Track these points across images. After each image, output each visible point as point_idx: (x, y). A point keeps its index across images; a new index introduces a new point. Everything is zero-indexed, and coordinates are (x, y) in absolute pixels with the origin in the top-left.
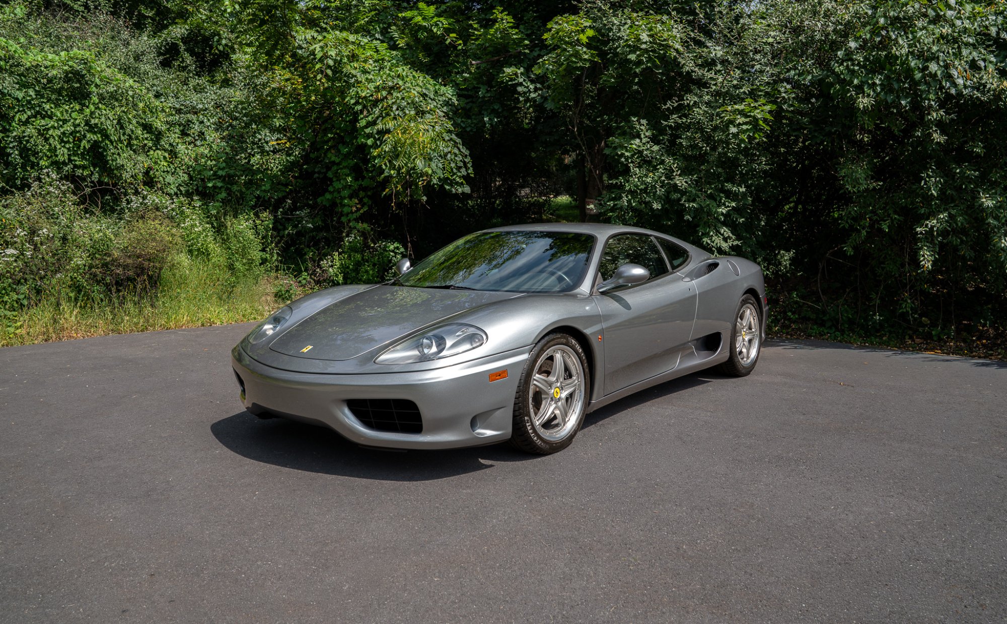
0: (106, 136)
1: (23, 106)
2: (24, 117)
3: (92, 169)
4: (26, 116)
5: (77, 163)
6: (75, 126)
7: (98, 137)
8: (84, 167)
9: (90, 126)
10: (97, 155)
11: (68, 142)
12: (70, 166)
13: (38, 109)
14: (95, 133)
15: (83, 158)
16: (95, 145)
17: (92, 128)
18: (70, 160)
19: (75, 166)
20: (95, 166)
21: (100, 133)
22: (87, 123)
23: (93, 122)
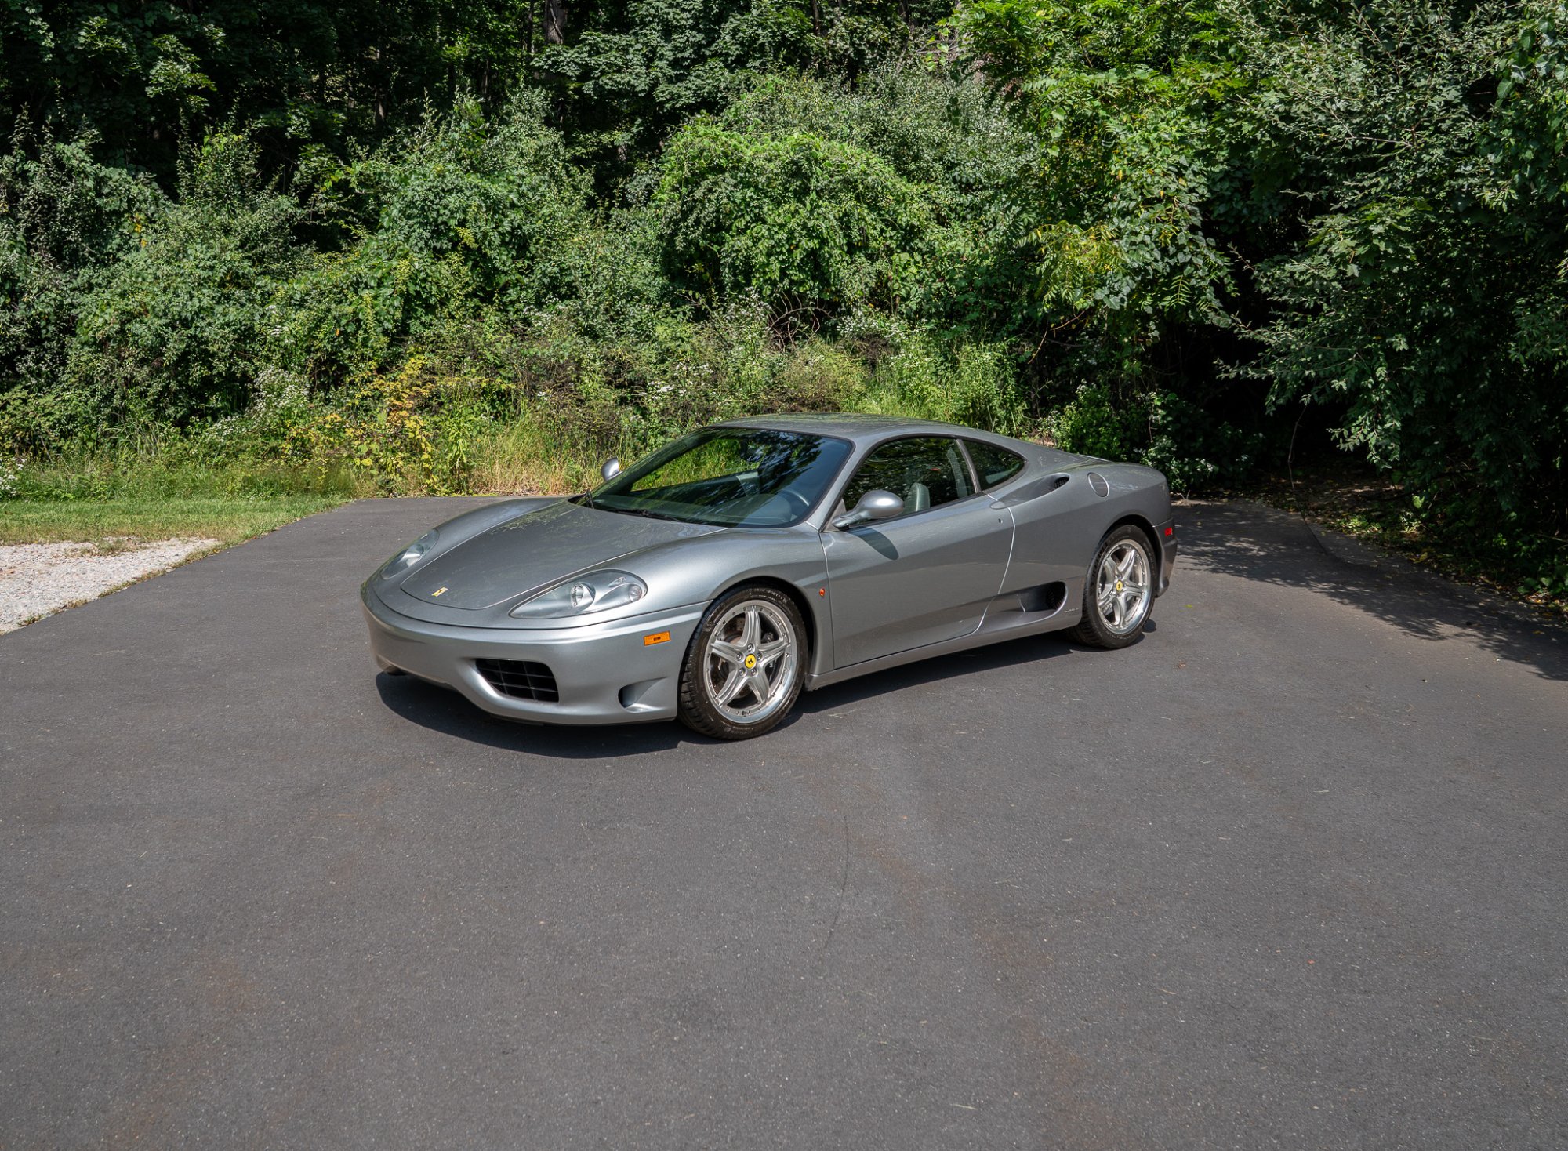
0: (824, 242)
1: (741, 210)
2: (742, 224)
3: (811, 283)
4: (744, 223)
5: (794, 278)
6: (791, 232)
7: (813, 244)
8: (802, 283)
9: (808, 230)
10: (815, 264)
11: (781, 253)
12: (786, 282)
13: (757, 211)
14: (811, 238)
15: (801, 271)
16: (812, 255)
17: (811, 233)
18: (783, 273)
19: (792, 282)
20: (814, 279)
21: (817, 237)
22: (805, 227)
23: (810, 224)
